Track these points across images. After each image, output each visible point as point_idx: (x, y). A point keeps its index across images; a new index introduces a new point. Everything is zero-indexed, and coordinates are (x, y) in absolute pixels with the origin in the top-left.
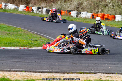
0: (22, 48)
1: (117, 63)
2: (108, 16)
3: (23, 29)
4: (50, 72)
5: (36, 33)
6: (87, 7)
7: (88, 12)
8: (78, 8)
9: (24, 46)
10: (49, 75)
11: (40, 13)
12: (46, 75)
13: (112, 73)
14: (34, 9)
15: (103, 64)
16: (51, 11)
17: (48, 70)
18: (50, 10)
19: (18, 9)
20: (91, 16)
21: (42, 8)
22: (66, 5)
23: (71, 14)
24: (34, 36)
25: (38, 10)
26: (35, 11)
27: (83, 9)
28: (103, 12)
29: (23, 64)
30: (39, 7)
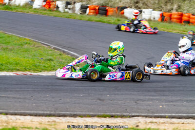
0: (20, 73)
1: (178, 98)
2: (189, 17)
3: (33, 39)
4: (50, 115)
5: (54, 46)
6: (152, 2)
7: (154, 9)
8: (137, 2)
9: (25, 70)
10: (47, 121)
11: (70, 12)
12: (43, 120)
13: (161, 117)
14: (61, 5)
15: (152, 100)
16: (90, 9)
17: (49, 111)
18: (88, 7)
19: (32, 6)
20: (159, 16)
21: (75, 3)
23: (125, 14)
24: (50, 52)
25: (66, 7)
26: (61, 9)
27: (146, 5)
28: (180, 10)
29: (9, 100)
30: (69, 1)
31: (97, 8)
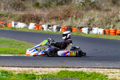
1: (109, 62)
3: (27, 42)
6: (98, 23)
7: (99, 28)
8: (89, 24)
10: (28, 69)
11: (50, 31)
14: (45, 26)
15: (93, 62)
17: (29, 65)
18: (61, 28)
19: (28, 28)
20: (103, 32)
21: (53, 25)
22: (77, 22)
23: (82, 31)
25: (48, 28)
26: (45, 29)
28: (114, 28)
30: (49, 24)
31: (66, 28)
